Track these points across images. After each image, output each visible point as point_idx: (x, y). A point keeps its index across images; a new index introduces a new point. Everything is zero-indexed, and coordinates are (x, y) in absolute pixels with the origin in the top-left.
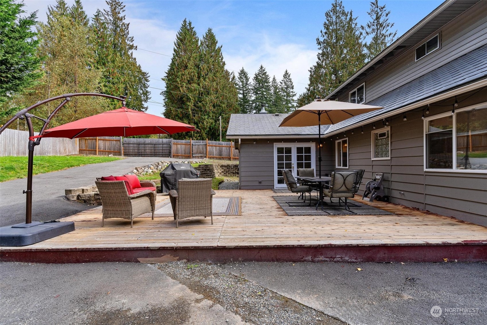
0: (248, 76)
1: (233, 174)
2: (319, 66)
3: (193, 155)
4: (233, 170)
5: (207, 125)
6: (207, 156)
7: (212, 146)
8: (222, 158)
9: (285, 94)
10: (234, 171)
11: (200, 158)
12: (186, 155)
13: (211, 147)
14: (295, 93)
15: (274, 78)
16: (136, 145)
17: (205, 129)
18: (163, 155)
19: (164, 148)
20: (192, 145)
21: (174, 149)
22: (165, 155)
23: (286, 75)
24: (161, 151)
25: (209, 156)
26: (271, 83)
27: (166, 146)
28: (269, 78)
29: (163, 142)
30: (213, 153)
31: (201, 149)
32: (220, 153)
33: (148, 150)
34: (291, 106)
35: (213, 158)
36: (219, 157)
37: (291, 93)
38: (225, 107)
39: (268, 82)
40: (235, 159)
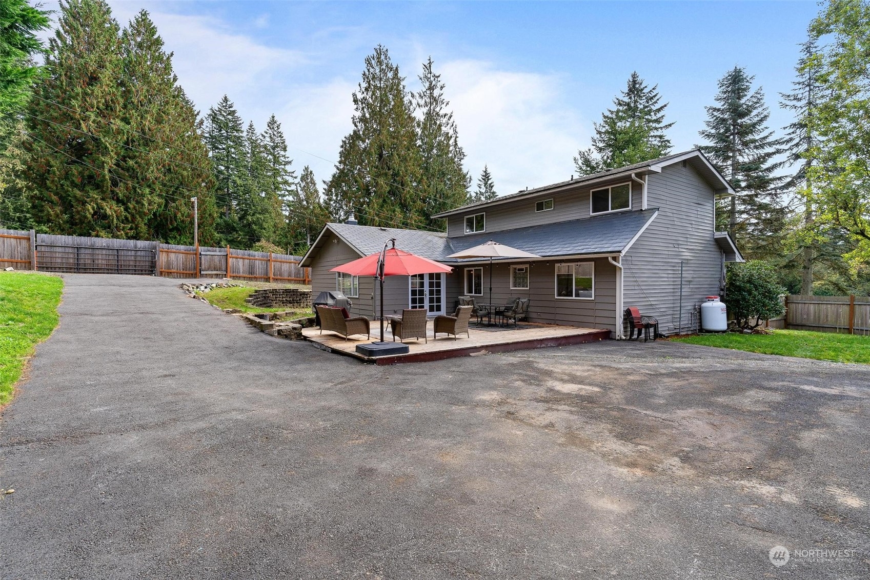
0: (194, 108)
1: (283, 303)
2: (355, 136)
3: (202, 273)
4: (283, 297)
5: (150, 207)
6: (229, 274)
7: (237, 258)
8: (255, 278)
9: (270, 157)
10: (284, 299)
11: (214, 276)
12: (188, 272)
13: (234, 259)
14: (289, 160)
15: (251, 126)
16: (71, 250)
17: (145, 214)
18: (135, 270)
19: (138, 258)
20: (200, 254)
21: (162, 259)
22: (142, 270)
23: (272, 123)
24: (131, 263)
25: (232, 275)
26: (245, 134)
27: (143, 253)
28: (240, 124)
29: (136, 246)
30: (239, 269)
31: (218, 262)
32: (251, 270)
33: (100, 261)
34: (281, 180)
35: (239, 278)
36: (249, 276)
37: (282, 159)
38: (188, 177)
39: (239, 130)
40: (277, 279)
